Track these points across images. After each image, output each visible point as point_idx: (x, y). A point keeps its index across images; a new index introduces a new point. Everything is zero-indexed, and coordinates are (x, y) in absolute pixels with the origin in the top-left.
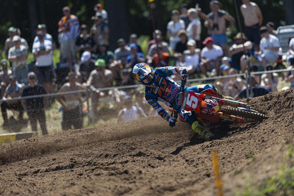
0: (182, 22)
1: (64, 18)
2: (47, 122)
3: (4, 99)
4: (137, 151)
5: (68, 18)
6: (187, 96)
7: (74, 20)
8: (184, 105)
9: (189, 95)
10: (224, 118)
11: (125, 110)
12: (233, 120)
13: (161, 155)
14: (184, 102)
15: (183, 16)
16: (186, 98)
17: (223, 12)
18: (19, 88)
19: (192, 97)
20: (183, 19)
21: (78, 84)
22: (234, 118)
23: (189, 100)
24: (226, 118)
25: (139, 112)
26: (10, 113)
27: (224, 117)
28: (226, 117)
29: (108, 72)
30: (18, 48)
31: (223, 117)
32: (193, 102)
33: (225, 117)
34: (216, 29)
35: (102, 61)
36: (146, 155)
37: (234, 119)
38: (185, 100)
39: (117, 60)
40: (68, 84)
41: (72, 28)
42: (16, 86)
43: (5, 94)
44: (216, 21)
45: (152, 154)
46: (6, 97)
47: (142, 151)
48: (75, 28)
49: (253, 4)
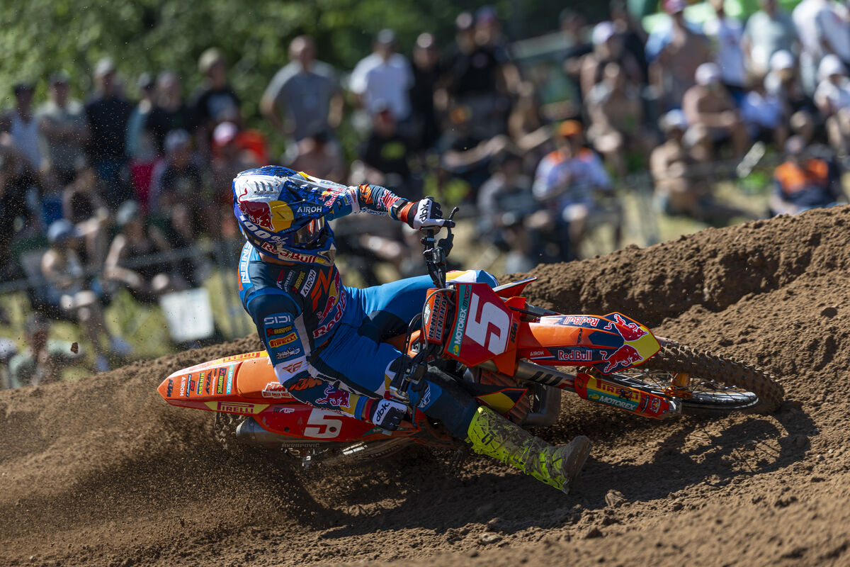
6: (467, 305)
8: (458, 339)
9: (475, 298)
10: (600, 394)
12: (633, 403)
14: (459, 329)
16: (463, 311)
19: (488, 306)
22: (637, 396)
23: (478, 319)
24: (609, 396)
27: (601, 390)
28: (610, 393)
31: (598, 389)
32: (493, 329)
33: (605, 392)
37: (639, 397)
38: (461, 321)
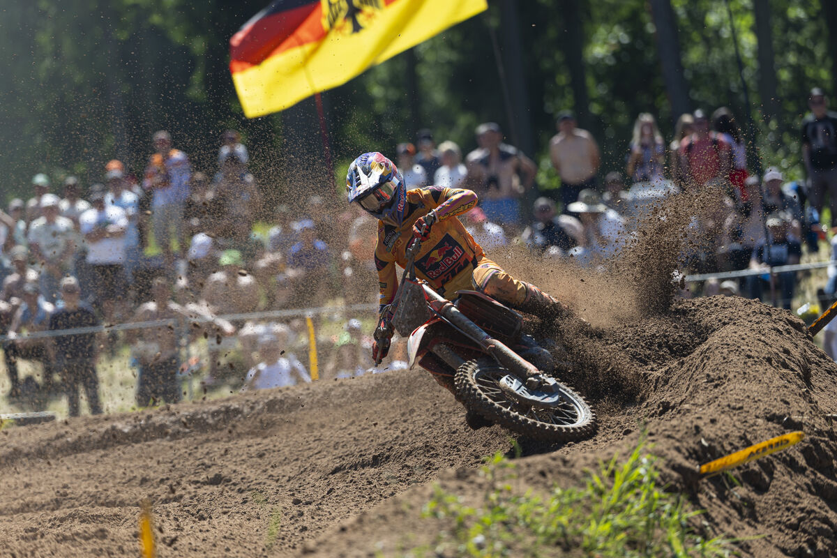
0: (418, 170)
1: (157, 159)
2: (103, 387)
3: (12, 335)
4: (212, 473)
5: (167, 157)
7: (179, 163)
11: (262, 366)
13: (265, 484)
15: (424, 156)
17: (511, 150)
18: (45, 312)
20: (422, 163)
21: (174, 306)
25: (294, 372)
26: (25, 368)
29: (246, 280)
30: (51, 222)
34: (493, 188)
35: (236, 254)
36: (231, 483)
39: (273, 252)
40: (151, 306)
41: (176, 180)
42: (38, 307)
43: (14, 325)
44: (493, 168)
45: (244, 481)
46: (18, 331)
47: (225, 472)
48: (181, 178)
49: (583, 134)
